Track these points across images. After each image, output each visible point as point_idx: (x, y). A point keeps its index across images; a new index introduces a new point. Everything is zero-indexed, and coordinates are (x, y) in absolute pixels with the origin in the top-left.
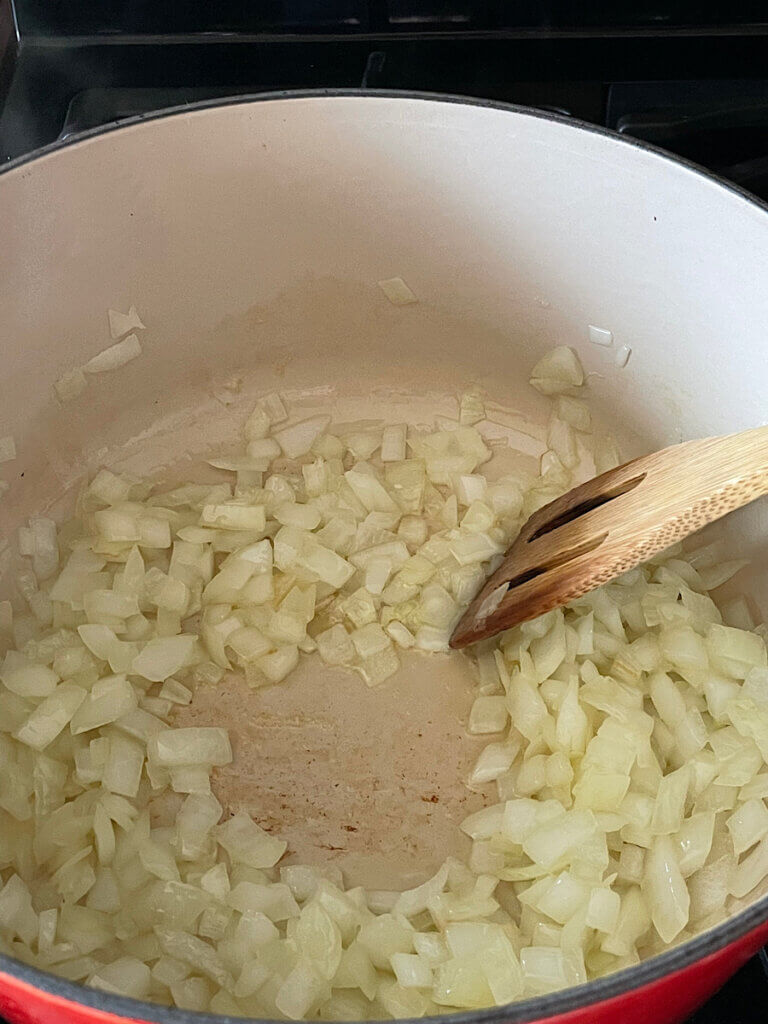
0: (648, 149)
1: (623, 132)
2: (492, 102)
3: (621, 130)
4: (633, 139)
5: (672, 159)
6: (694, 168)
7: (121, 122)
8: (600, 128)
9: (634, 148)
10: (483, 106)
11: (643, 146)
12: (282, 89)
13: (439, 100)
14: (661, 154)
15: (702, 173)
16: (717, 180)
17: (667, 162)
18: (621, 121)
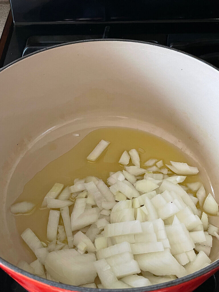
0: (180, 52)
1: (172, 47)
2: (138, 41)
3: (171, 47)
4: (175, 49)
5: (186, 54)
6: (192, 56)
7: (41, 50)
8: (166, 47)
9: (176, 52)
10: (136, 42)
11: (178, 51)
12: (83, 40)
13: (124, 41)
14: (183, 53)
15: (194, 57)
16: (198, 59)
17: (185, 55)
18: (171, 44)
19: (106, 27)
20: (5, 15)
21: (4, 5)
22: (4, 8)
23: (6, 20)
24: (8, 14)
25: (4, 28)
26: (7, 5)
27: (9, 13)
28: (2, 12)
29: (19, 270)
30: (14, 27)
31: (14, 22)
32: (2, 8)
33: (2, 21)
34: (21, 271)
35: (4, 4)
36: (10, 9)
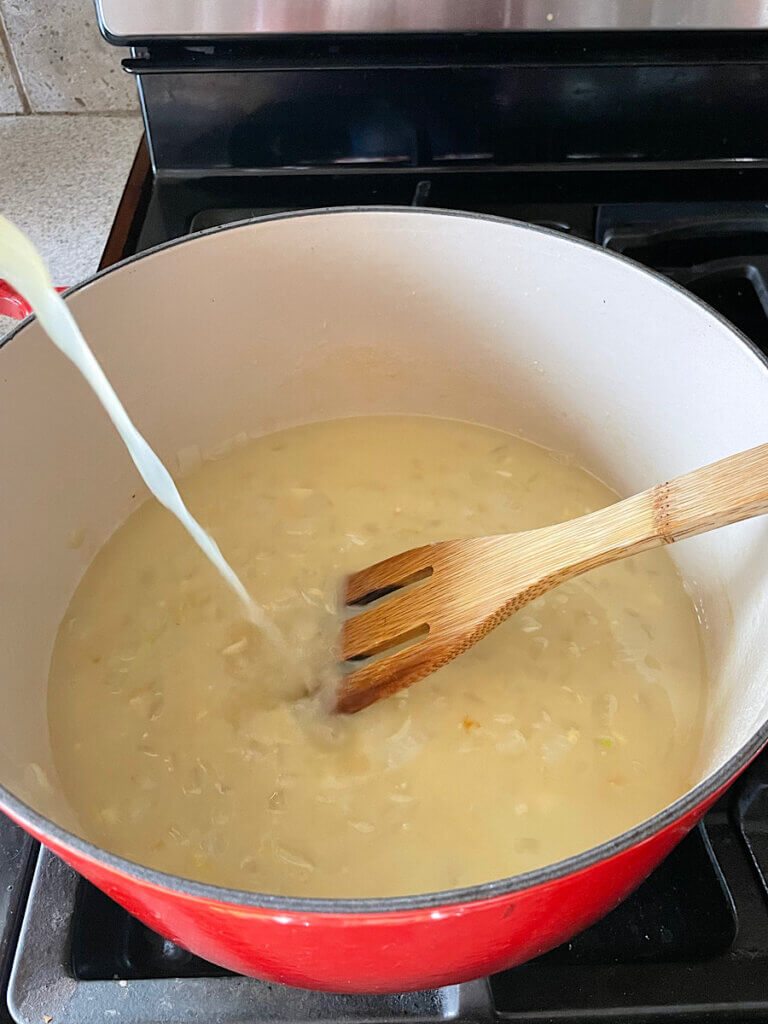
18: (607, 233)
19: (420, 184)
20: (127, 149)
21: (124, 121)
22: (126, 128)
23: (131, 163)
24: (138, 145)
25: (127, 186)
26: (133, 120)
27: (141, 144)
28: (120, 141)
29: (57, 831)
30: (155, 183)
31: (154, 168)
32: (120, 129)
33: (119, 167)
34: (61, 833)
35: (125, 117)
36: (141, 133)
